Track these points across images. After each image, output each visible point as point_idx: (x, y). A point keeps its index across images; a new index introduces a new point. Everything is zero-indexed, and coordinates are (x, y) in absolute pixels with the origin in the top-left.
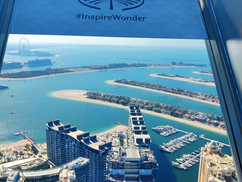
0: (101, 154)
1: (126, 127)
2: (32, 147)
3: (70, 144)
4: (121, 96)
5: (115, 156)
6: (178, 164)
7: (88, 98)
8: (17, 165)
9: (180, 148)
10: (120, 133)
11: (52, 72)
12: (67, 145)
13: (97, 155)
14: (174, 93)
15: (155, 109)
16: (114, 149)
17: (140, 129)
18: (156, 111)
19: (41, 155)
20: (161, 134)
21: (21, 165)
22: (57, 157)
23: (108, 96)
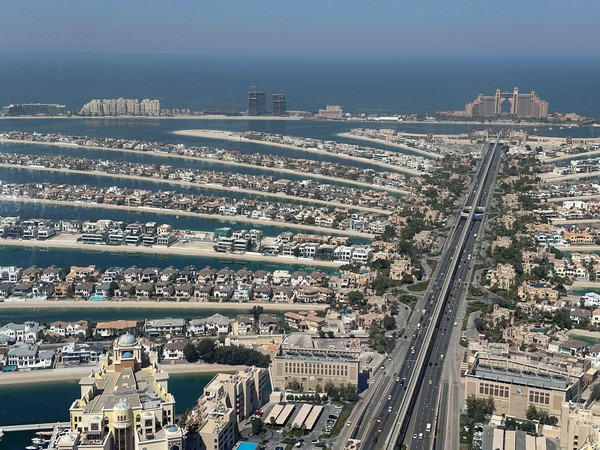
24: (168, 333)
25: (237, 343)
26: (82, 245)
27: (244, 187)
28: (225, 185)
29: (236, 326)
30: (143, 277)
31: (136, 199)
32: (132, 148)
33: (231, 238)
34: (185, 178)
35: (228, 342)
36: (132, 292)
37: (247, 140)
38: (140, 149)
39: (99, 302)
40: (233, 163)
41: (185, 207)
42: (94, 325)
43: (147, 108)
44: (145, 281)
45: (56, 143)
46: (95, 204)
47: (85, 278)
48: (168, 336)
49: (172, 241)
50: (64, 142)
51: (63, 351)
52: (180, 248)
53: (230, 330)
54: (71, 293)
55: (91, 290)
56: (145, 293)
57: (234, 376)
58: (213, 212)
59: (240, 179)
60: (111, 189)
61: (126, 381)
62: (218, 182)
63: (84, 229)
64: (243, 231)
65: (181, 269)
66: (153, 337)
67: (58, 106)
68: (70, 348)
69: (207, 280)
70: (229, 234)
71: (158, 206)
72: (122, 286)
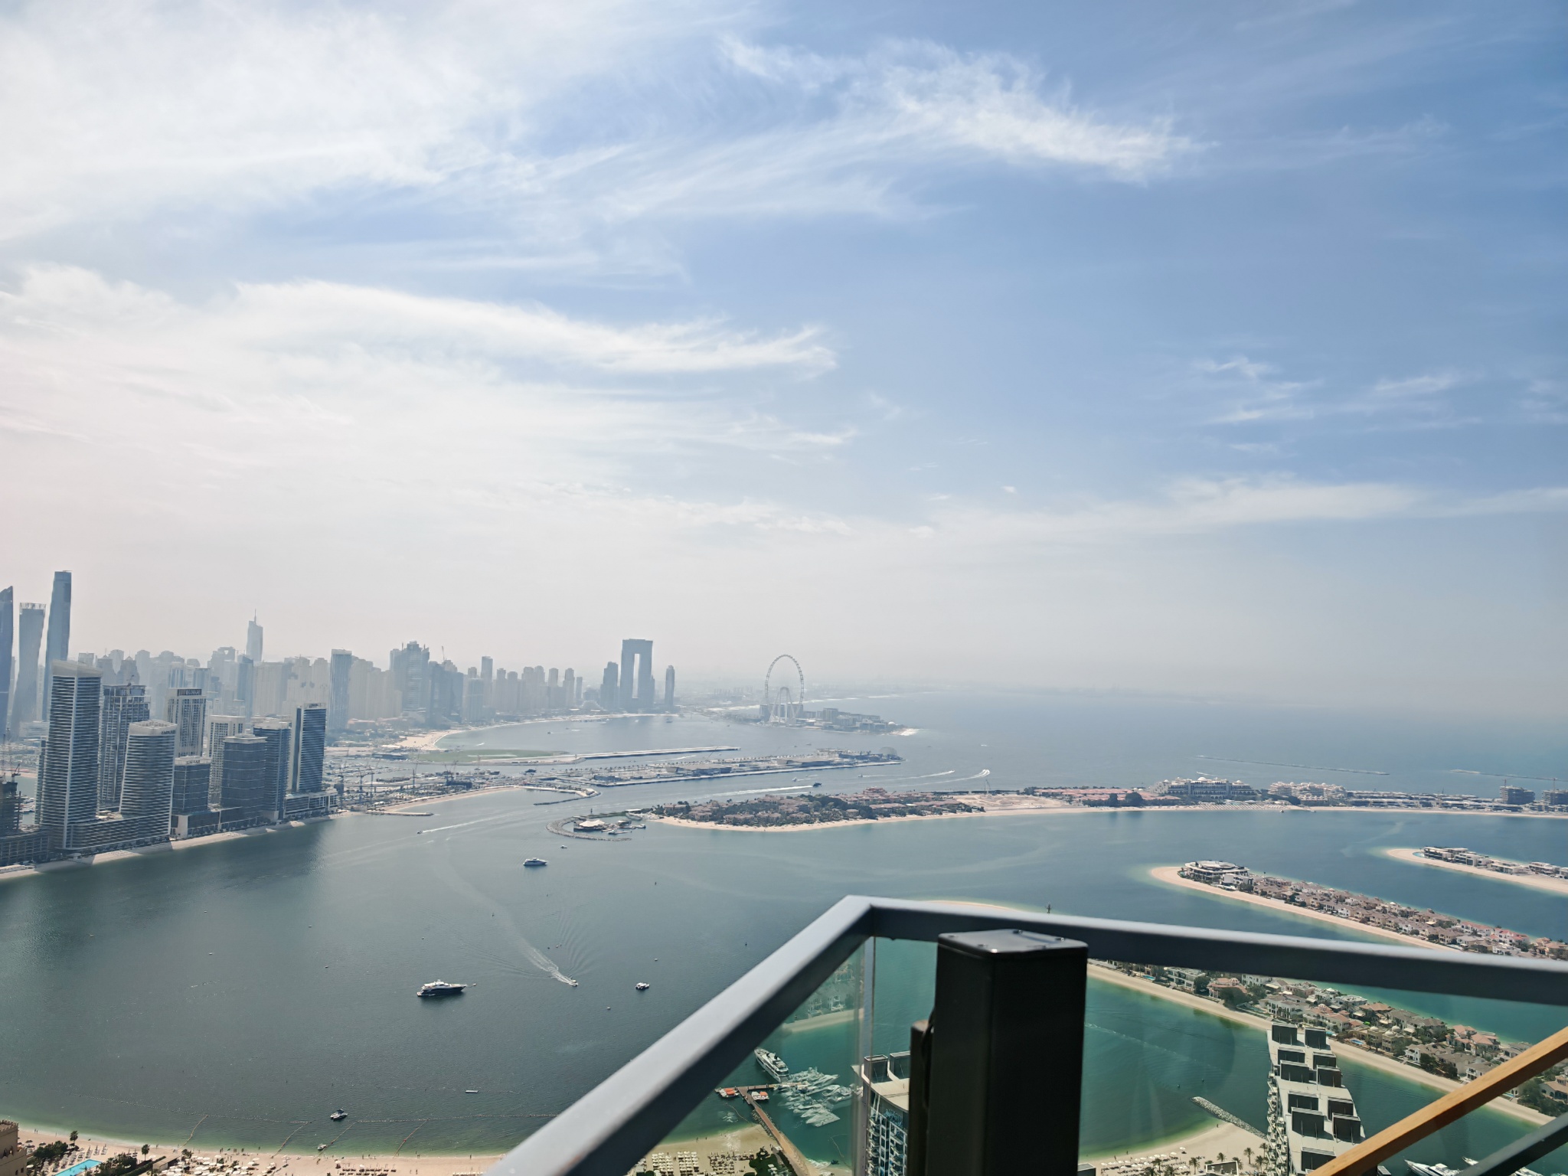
1: (1253, 1140)
10: (1216, 1168)
18: (1427, 1064)
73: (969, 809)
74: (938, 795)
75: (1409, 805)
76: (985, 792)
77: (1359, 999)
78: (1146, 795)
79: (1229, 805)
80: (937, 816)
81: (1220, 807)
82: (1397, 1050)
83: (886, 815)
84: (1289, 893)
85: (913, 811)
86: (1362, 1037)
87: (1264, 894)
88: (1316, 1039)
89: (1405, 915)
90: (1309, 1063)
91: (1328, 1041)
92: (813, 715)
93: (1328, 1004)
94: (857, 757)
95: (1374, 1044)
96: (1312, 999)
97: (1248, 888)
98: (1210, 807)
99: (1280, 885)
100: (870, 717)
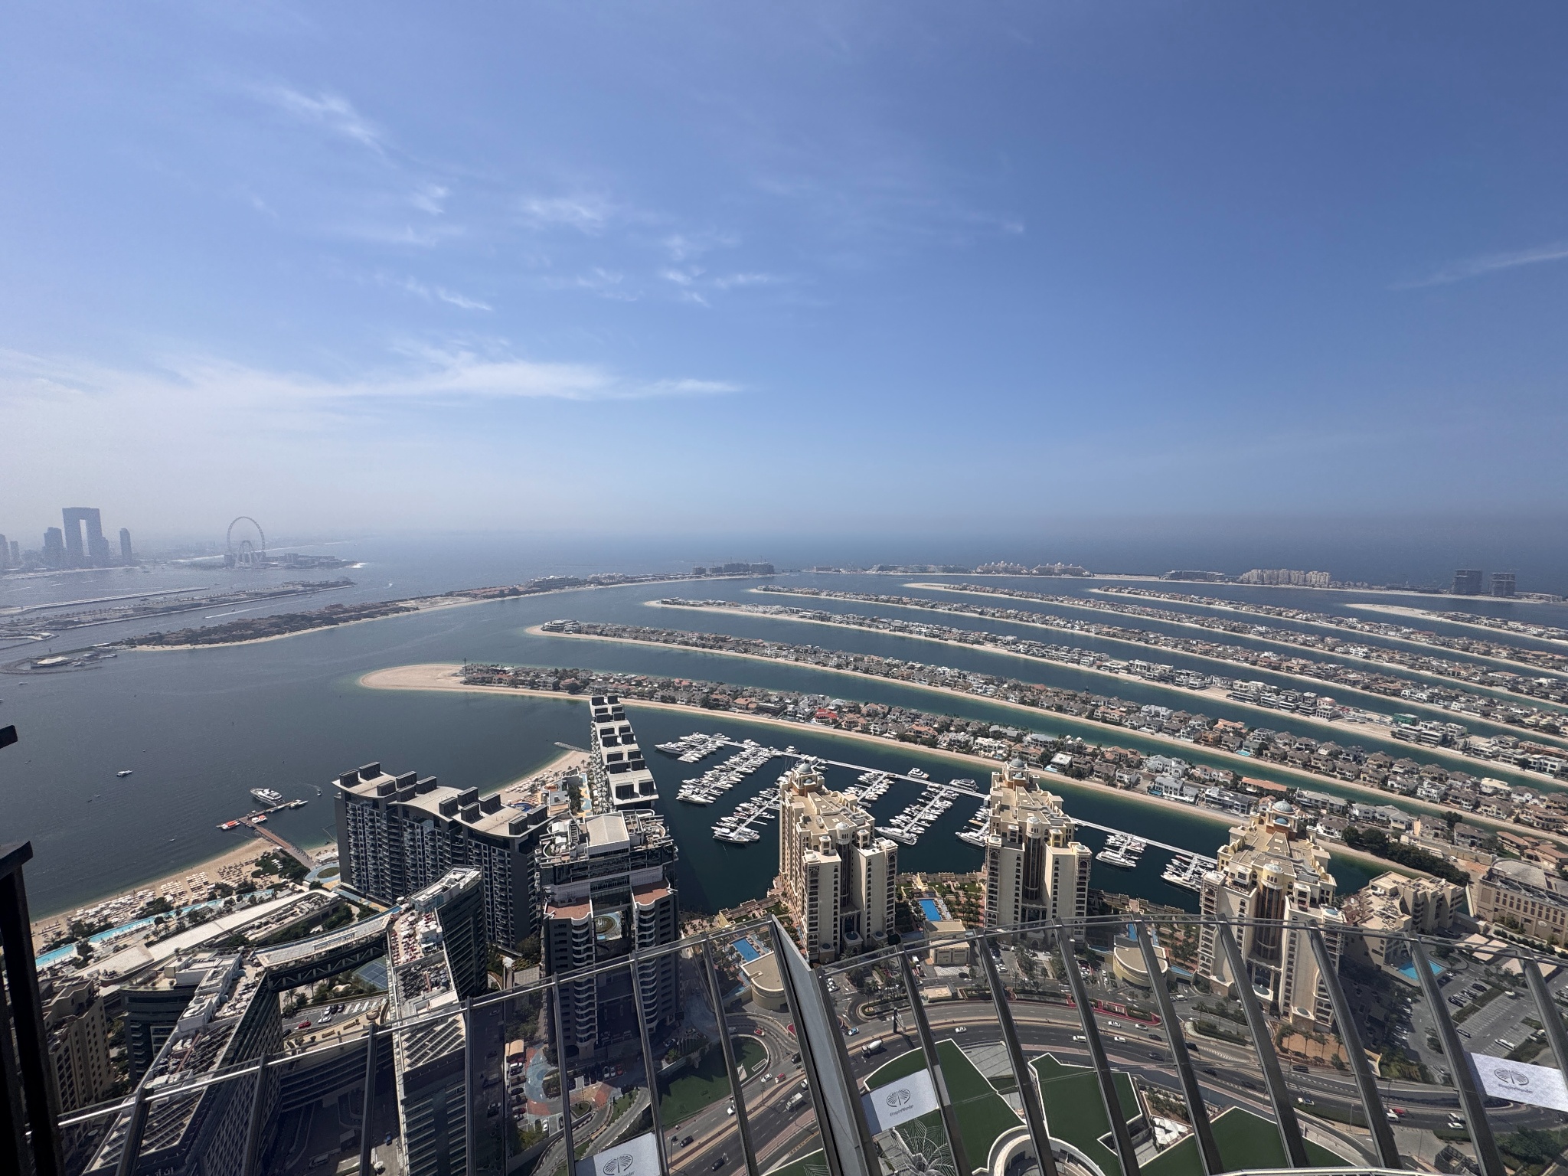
0: (517, 847)
1: (585, 756)
2: (283, 861)
3: (419, 830)
4: (565, 671)
5: (558, 847)
6: (728, 831)
7: (465, 683)
8: (230, 931)
9: (730, 788)
10: (568, 773)
11: (347, 615)
12: (409, 837)
13: (506, 852)
14: (704, 646)
15: (660, 694)
16: (556, 827)
17: (626, 759)
18: (664, 700)
19: (317, 880)
20: (681, 759)
21: (246, 926)
22: (376, 876)
23: (528, 674)
24: (1324, 808)
25: (1419, 846)
26: (1230, 701)
27: (1441, 673)
28: (1412, 667)
29: (1418, 826)
30: (1297, 745)
31: (1294, 669)
32: (1293, 617)
33: (1418, 728)
34: (1357, 653)
35: (1404, 839)
36: (1283, 758)
37: (1449, 621)
38: (1301, 618)
39: (1244, 757)
40: (1425, 644)
41: (1354, 683)
42: (1240, 778)
43: (1314, 580)
44: (1299, 749)
45: (1211, 606)
46: (1247, 665)
47: (1233, 732)
48: (1324, 812)
49: (1335, 717)
50: (1219, 606)
51: (1207, 792)
52: (1344, 724)
53: (1410, 827)
54: (1217, 742)
55: (1238, 744)
56: (1298, 761)
57: (1414, 881)
58: (1394, 695)
59: (1434, 663)
60: (1266, 654)
61: (1278, 844)
62: (1401, 663)
63: (1235, 687)
64: (1435, 723)
65: (1345, 746)
66: (1304, 808)
67: (1217, 574)
68: (1213, 792)
69: (1380, 766)
70: (1414, 722)
71: (1319, 678)
72: (1272, 748)
73: (408, 609)
74: (385, 604)
75: (654, 580)
76: (418, 598)
77: (633, 676)
78: (521, 589)
79: (567, 589)
80: (385, 617)
81: (563, 591)
82: (651, 696)
83: (346, 620)
84: (599, 631)
85: (366, 616)
86: (635, 694)
87: (587, 633)
88: (613, 700)
89: (653, 632)
90: (610, 712)
91: (619, 699)
92: (276, 559)
93: (619, 681)
94: (318, 585)
95: (641, 696)
96: (612, 681)
97: (579, 631)
98: (557, 591)
99: (595, 627)
100: (326, 558)
